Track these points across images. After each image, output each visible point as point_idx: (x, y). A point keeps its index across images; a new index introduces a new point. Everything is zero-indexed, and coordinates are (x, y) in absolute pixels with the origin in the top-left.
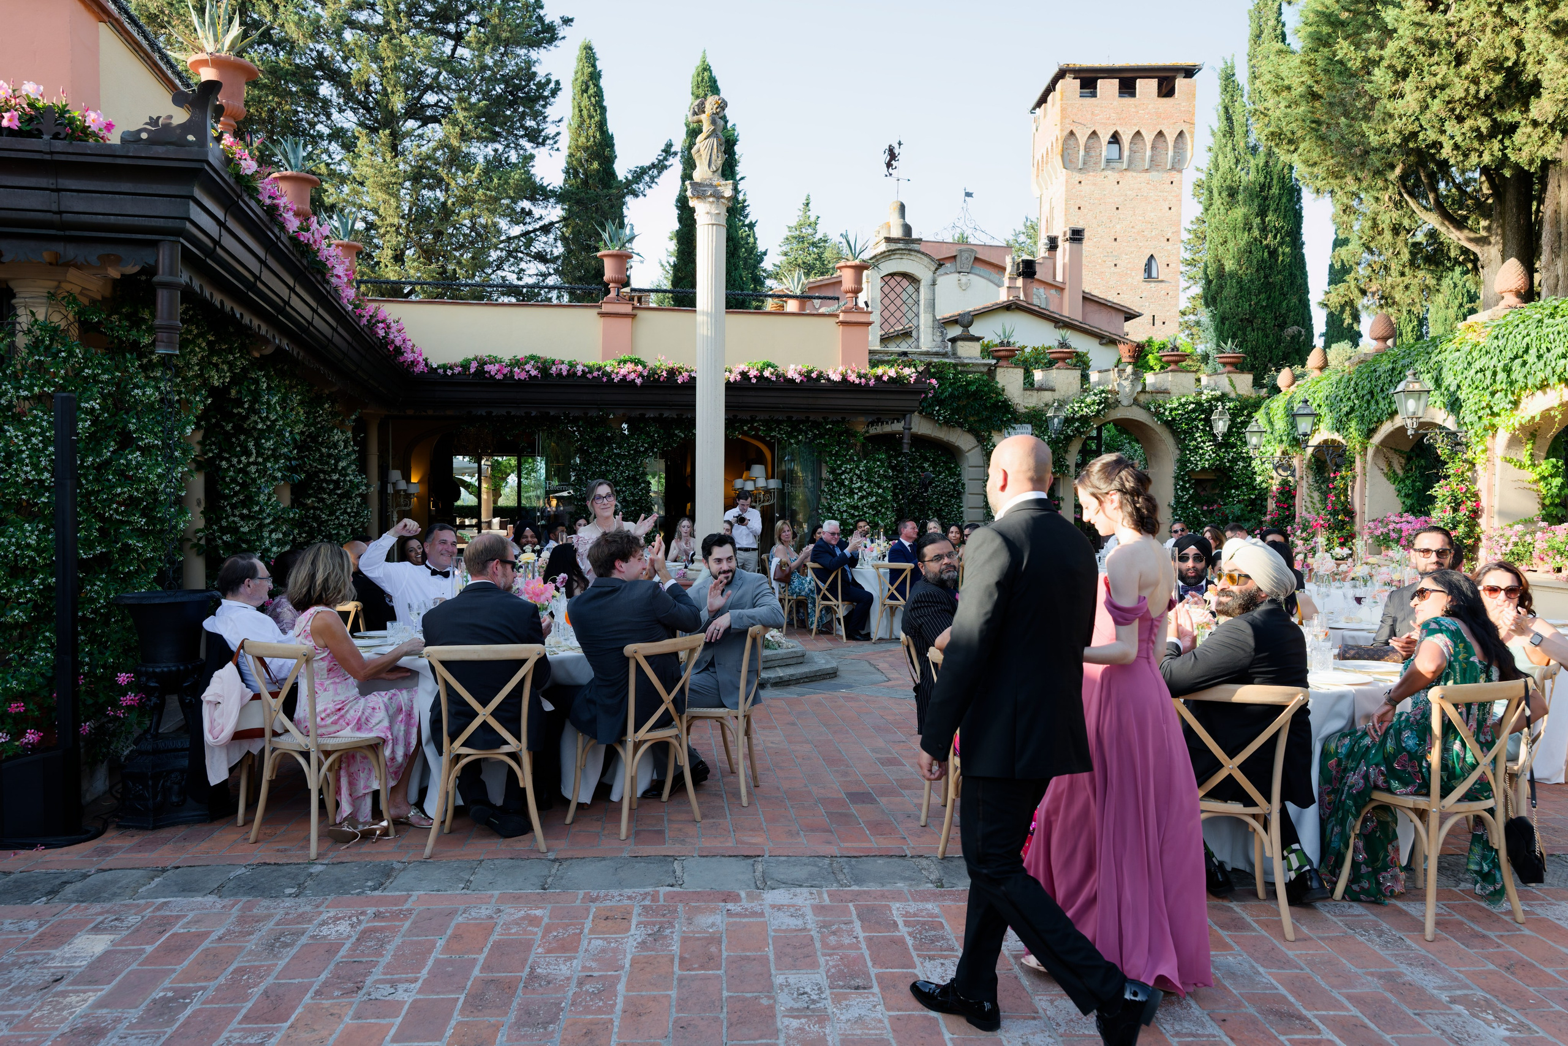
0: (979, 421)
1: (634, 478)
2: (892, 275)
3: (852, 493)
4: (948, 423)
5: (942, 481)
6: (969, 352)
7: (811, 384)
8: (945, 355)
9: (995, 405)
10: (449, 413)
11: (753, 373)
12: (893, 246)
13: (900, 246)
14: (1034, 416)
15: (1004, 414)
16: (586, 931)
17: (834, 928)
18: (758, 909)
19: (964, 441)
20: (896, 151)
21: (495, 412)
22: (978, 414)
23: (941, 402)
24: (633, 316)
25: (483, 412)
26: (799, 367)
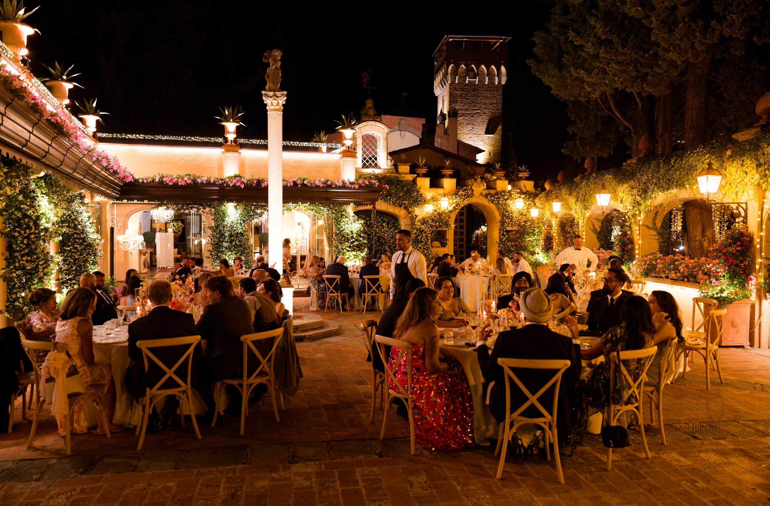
0: (409, 203)
4: (394, 204)
6: (404, 170)
7: (328, 187)
8: (393, 172)
9: (416, 196)
11: (299, 182)
12: (368, 120)
13: (371, 120)
14: (434, 201)
15: (421, 200)
16: (196, 494)
17: (326, 485)
18: (288, 476)
19: (400, 213)
22: (408, 200)
23: (391, 195)
24: (239, 154)
26: (321, 180)
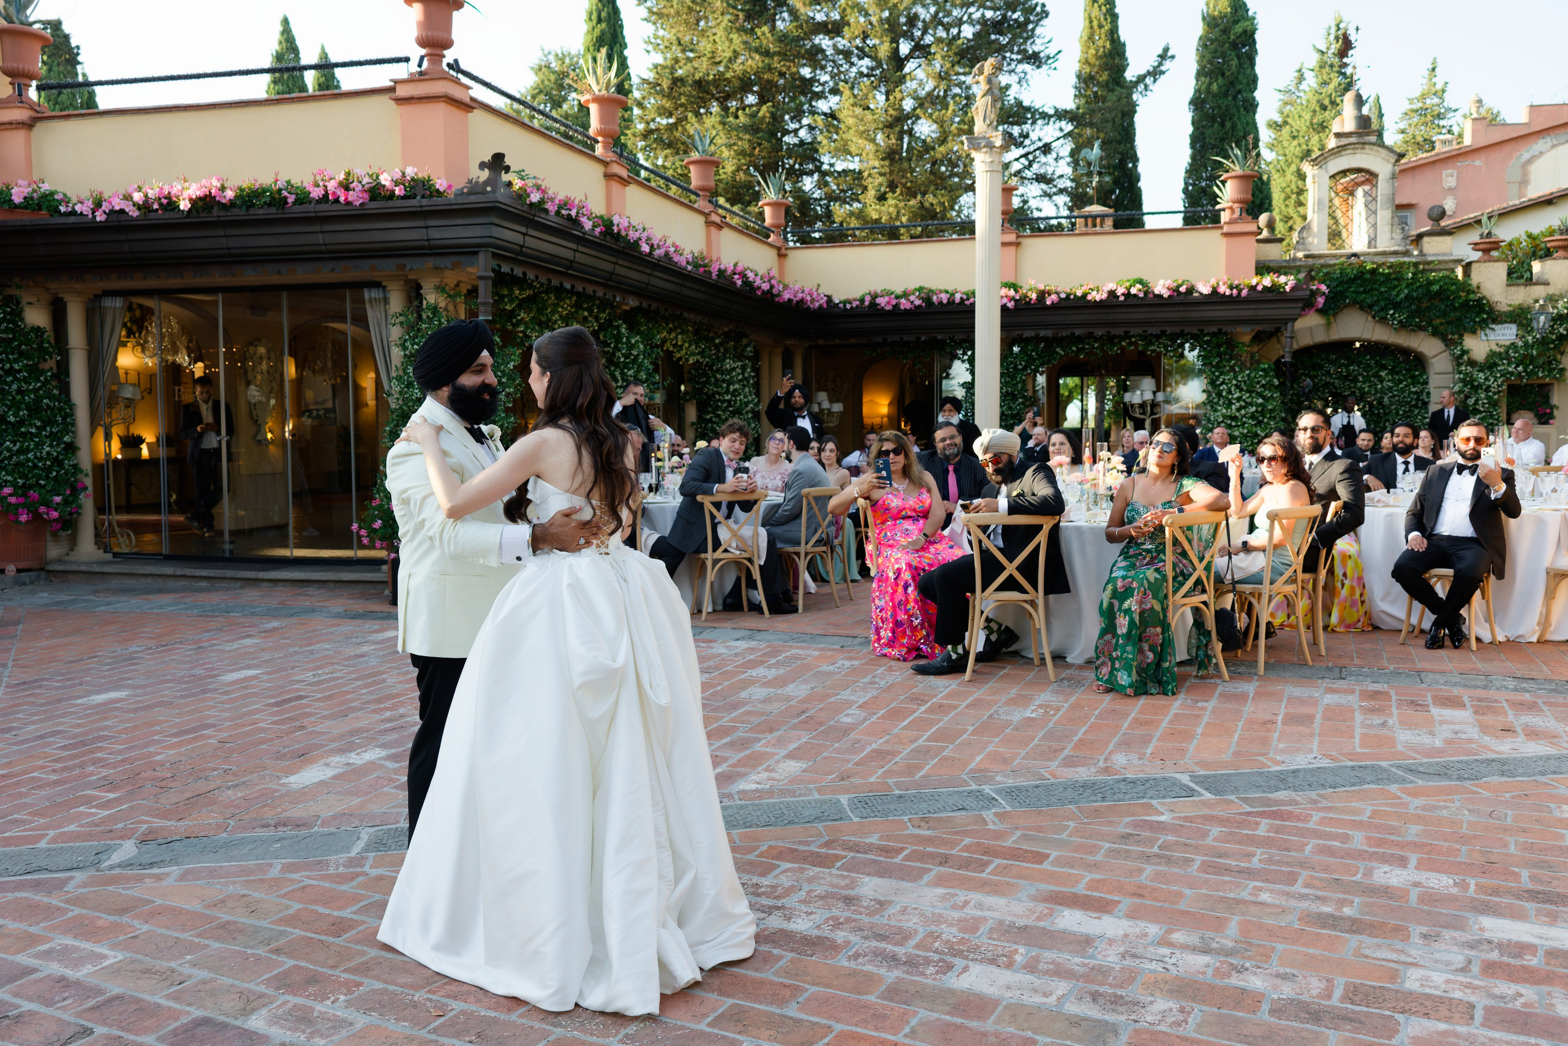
0: (1448, 323)
1: (1012, 394)
2: (1344, 173)
3: (1230, 403)
4: (1403, 326)
5: (1402, 391)
6: (1436, 248)
7: (1182, 298)
8: (1407, 253)
9: (1466, 304)
10: (853, 341)
11: (1120, 291)
12: (1344, 141)
13: (1353, 140)
14: (1519, 315)
15: (1478, 314)
19: (1428, 346)
20: (1352, 38)
21: (891, 339)
22: (1444, 314)
23: (1397, 306)
24: (1018, 244)
25: (879, 339)
26: (1169, 283)
